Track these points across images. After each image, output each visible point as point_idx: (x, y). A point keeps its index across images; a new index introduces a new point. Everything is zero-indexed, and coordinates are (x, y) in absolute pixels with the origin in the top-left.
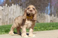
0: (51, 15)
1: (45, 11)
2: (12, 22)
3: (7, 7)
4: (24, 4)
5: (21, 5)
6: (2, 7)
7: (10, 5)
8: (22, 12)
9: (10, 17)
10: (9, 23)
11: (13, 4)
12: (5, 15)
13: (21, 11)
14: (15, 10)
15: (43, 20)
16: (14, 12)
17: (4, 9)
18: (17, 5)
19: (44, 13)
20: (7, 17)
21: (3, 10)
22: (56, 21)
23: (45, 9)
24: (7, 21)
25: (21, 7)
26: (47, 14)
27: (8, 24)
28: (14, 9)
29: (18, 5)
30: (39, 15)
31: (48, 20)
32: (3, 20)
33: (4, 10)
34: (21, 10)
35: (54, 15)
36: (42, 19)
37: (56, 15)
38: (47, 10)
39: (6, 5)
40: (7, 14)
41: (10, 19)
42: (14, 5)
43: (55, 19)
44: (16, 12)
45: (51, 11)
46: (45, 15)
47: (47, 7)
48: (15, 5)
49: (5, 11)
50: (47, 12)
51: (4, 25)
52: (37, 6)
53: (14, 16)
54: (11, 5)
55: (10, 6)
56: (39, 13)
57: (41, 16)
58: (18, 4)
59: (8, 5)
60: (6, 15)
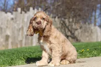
3: (21, 13)
4: (52, 7)
6: (12, 14)
10: (25, 45)
12: (17, 30)
17: (16, 18)
18: (40, 9)
20: (20, 33)
21: (12, 19)
23: (92, 16)
24: (21, 41)
25: (47, 13)
27: (23, 46)
30: (81, 28)
31: (97, 37)
32: (14, 38)
33: (14, 20)
38: (95, 19)
39: (19, 9)
40: (20, 26)
42: (34, 9)
47: (95, 13)
48: (36, 9)
49: (18, 22)
50: (95, 22)
52: (77, 11)
54: (29, 10)
55: (26, 12)
56: (81, 23)
60: (20, 29)
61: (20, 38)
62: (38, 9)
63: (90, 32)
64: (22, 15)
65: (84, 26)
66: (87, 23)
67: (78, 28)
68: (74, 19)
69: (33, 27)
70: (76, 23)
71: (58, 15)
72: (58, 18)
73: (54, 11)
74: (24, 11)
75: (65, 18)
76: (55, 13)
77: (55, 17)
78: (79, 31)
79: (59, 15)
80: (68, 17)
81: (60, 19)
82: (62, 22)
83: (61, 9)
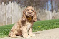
0: (52, 11)
1: (45, 7)
2: (10, 21)
3: (4, 5)
4: (22, 1)
5: (19, 3)
7: (7, 3)
9: (7, 17)
11: (10, 2)
12: (2, 15)
13: (19, 10)
14: (13, 9)
15: (44, 17)
16: (11, 10)
17: (1, 8)
19: (44, 9)
20: (4, 17)
22: (58, 17)
23: (46, 5)
24: (5, 21)
25: (20, 4)
26: (48, 10)
27: (7, 24)
28: (11, 8)
29: (16, 3)
30: (40, 12)
32: (1, 20)
34: (20, 8)
35: (56, 10)
36: (43, 15)
37: (58, 10)
38: (48, 6)
39: (3, 3)
40: (4, 13)
41: (8, 18)
42: (12, 2)
43: (57, 15)
44: (14, 11)
45: (52, 7)
46: (46, 11)
47: (48, 3)
48: (13, 3)
49: (3, 11)
51: (2, 26)
53: (12, 15)
54: (9, 3)
55: (7, 5)
56: (40, 10)
57: (41, 12)
58: (16, 1)
59: (5, 3)
60: (4, 15)
61: (4, 20)
62: (14, 2)
63: (45, 14)
64: (5, 6)
65: (41, 11)
66: (43, 9)
67: (38, 12)
68: (36, 7)
70: (37, 9)
72: (26, 7)
74: (6, 4)
76: (24, 4)
78: (39, 14)
79: (27, 5)
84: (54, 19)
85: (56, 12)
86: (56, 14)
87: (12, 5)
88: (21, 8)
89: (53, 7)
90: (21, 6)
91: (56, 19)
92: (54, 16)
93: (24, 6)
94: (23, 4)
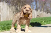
0: (37, 10)
8: (9, 9)
18: (4, 2)
22: (42, 15)
25: (8, 4)
28: (1, 7)
31: (34, 15)
37: (42, 10)
42: (1, 2)
50: (33, 7)
62: (3, 2)
69: (23, 12)
71: (13, 5)
72: (14, 6)
73: (12, 3)
75: (17, 6)
77: (12, 6)
80: (19, 6)
81: (15, 7)
82: (16, 8)
83: (16, 2)
84: (38, 17)
85: (41, 11)
86: (41, 13)
87: (1, 4)
88: (10, 7)
89: (38, 7)
90: (9, 5)
91: (40, 17)
92: (38, 15)
93: (12, 5)
94: (11, 4)
